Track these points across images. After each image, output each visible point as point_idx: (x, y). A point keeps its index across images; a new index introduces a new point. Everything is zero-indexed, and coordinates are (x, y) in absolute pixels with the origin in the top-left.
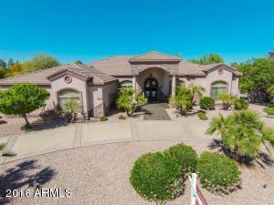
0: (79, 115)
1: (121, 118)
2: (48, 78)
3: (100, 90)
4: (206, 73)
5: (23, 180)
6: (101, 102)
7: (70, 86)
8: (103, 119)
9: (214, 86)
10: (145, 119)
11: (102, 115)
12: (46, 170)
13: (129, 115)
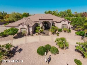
0: (26, 34)
1: (37, 35)
2: (18, 25)
3: (31, 28)
4: (61, 22)
5: (16, 51)
6: (32, 31)
7: (23, 27)
8: (32, 35)
9: (63, 25)
10: (43, 35)
11: (32, 34)
12: (20, 49)
13: (39, 34)
